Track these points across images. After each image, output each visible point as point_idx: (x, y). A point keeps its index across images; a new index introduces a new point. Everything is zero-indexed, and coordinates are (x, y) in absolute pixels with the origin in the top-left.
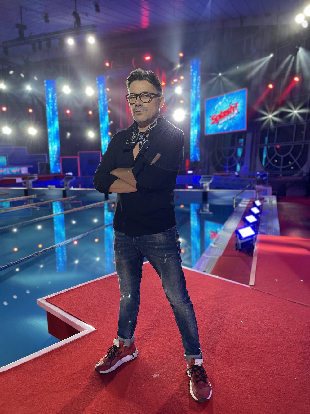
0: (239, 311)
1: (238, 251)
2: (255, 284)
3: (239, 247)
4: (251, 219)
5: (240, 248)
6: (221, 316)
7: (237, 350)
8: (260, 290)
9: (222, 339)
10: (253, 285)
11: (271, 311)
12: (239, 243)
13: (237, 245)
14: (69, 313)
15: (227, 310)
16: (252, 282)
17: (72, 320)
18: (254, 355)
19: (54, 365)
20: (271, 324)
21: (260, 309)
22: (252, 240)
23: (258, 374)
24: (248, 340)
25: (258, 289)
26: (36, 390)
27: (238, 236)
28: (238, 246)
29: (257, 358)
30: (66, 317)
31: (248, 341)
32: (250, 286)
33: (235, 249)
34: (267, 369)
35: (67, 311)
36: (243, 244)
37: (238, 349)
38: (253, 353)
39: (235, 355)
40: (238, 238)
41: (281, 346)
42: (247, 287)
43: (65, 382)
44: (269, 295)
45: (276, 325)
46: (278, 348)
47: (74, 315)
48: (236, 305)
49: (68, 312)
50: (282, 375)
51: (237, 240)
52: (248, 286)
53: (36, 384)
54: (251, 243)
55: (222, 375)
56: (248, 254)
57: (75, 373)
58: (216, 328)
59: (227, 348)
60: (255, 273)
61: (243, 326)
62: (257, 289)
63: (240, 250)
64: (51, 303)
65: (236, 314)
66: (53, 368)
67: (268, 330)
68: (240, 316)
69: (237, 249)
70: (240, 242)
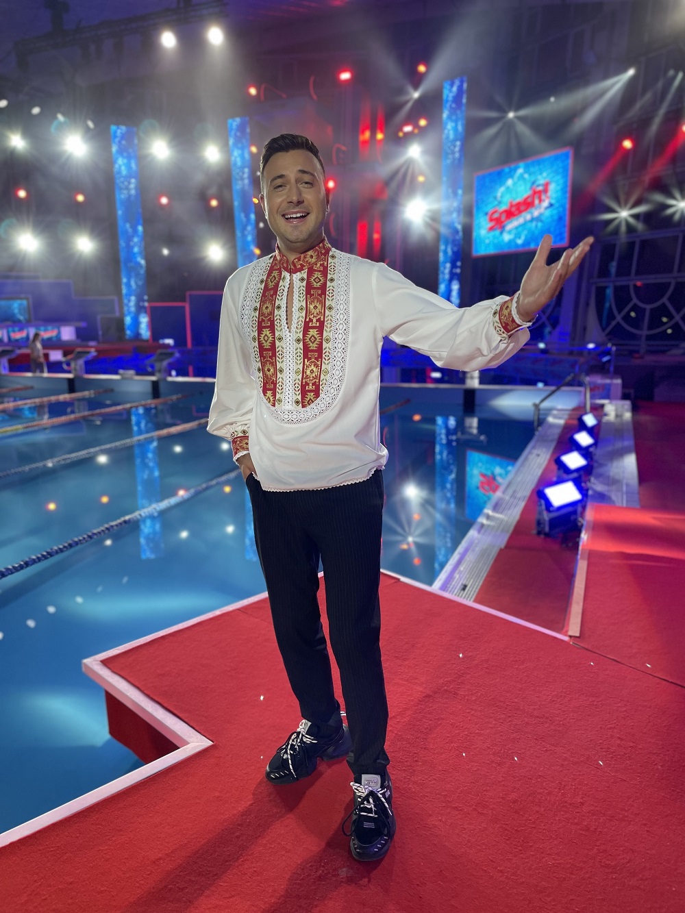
0: (543, 703)
1: (542, 536)
2: (580, 634)
3: (544, 528)
4: (574, 460)
5: (547, 529)
6: (503, 716)
7: (537, 809)
8: (594, 650)
9: (503, 777)
10: (578, 635)
11: (619, 705)
12: (544, 520)
13: (539, 523)
14: (154, 698)
15: (516, 700)
16: (574, 628)
17: (159, 718)
18: (576, 824)
19: (113, 836)
20: (619, 742)
21: (594, 699)
22: (575, 512)
23: (587, 876)
24: (563, 783)
25: (590, 648)
26: (70, 901)
27: (543, 502)
28: (542, 526)
29: (584, 833)
30: (147, 709)
31: (565, 786)
32: (571, 637)
33: (534, 532)
34: (607, 862)
35: (148, 693)
36: (553, 523)
37: (540, 806)
38: (575, 818)
39: (534, 823)
40: (544, 507)
41: (641, 801)
42: (562, 641)
43: (137, 882)
44: (614, 663)
45: (631, 744)
46: (633, 806)
47: (165, 705)
48: (538, 688)
49: (151, 696)
50: (642, 879)
51: (540, 513)
52: (566, 639)
53: (71, 883)
54: (573, 518)
55: (500, 874)
56: (564, 545)
57: (160, 859)
58: (489, 748)
59: (515, 802)
60: (581, 604)
61: (553, 745)
62: (586, 647)
63: (547, 535)
64: (113, 672)
65: (536, 713)
66: (110, 843)
67: (612, 757)
68: (547, 718)
69: (539, 533)
70: (546, 516)
